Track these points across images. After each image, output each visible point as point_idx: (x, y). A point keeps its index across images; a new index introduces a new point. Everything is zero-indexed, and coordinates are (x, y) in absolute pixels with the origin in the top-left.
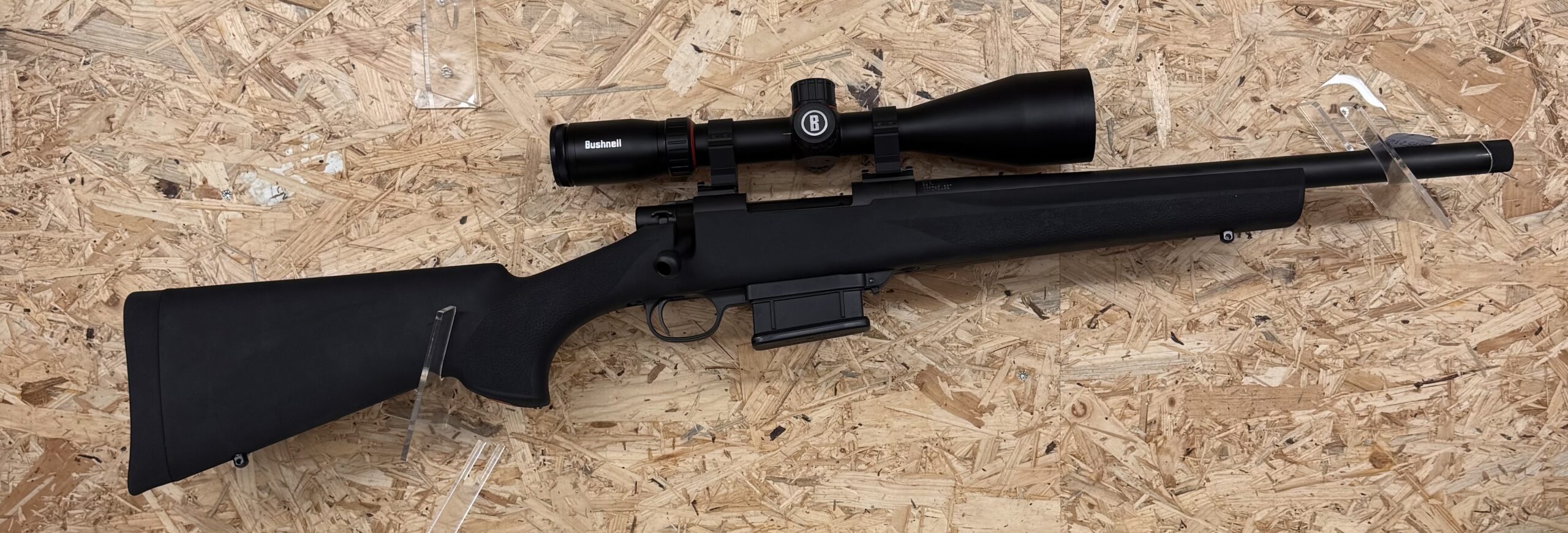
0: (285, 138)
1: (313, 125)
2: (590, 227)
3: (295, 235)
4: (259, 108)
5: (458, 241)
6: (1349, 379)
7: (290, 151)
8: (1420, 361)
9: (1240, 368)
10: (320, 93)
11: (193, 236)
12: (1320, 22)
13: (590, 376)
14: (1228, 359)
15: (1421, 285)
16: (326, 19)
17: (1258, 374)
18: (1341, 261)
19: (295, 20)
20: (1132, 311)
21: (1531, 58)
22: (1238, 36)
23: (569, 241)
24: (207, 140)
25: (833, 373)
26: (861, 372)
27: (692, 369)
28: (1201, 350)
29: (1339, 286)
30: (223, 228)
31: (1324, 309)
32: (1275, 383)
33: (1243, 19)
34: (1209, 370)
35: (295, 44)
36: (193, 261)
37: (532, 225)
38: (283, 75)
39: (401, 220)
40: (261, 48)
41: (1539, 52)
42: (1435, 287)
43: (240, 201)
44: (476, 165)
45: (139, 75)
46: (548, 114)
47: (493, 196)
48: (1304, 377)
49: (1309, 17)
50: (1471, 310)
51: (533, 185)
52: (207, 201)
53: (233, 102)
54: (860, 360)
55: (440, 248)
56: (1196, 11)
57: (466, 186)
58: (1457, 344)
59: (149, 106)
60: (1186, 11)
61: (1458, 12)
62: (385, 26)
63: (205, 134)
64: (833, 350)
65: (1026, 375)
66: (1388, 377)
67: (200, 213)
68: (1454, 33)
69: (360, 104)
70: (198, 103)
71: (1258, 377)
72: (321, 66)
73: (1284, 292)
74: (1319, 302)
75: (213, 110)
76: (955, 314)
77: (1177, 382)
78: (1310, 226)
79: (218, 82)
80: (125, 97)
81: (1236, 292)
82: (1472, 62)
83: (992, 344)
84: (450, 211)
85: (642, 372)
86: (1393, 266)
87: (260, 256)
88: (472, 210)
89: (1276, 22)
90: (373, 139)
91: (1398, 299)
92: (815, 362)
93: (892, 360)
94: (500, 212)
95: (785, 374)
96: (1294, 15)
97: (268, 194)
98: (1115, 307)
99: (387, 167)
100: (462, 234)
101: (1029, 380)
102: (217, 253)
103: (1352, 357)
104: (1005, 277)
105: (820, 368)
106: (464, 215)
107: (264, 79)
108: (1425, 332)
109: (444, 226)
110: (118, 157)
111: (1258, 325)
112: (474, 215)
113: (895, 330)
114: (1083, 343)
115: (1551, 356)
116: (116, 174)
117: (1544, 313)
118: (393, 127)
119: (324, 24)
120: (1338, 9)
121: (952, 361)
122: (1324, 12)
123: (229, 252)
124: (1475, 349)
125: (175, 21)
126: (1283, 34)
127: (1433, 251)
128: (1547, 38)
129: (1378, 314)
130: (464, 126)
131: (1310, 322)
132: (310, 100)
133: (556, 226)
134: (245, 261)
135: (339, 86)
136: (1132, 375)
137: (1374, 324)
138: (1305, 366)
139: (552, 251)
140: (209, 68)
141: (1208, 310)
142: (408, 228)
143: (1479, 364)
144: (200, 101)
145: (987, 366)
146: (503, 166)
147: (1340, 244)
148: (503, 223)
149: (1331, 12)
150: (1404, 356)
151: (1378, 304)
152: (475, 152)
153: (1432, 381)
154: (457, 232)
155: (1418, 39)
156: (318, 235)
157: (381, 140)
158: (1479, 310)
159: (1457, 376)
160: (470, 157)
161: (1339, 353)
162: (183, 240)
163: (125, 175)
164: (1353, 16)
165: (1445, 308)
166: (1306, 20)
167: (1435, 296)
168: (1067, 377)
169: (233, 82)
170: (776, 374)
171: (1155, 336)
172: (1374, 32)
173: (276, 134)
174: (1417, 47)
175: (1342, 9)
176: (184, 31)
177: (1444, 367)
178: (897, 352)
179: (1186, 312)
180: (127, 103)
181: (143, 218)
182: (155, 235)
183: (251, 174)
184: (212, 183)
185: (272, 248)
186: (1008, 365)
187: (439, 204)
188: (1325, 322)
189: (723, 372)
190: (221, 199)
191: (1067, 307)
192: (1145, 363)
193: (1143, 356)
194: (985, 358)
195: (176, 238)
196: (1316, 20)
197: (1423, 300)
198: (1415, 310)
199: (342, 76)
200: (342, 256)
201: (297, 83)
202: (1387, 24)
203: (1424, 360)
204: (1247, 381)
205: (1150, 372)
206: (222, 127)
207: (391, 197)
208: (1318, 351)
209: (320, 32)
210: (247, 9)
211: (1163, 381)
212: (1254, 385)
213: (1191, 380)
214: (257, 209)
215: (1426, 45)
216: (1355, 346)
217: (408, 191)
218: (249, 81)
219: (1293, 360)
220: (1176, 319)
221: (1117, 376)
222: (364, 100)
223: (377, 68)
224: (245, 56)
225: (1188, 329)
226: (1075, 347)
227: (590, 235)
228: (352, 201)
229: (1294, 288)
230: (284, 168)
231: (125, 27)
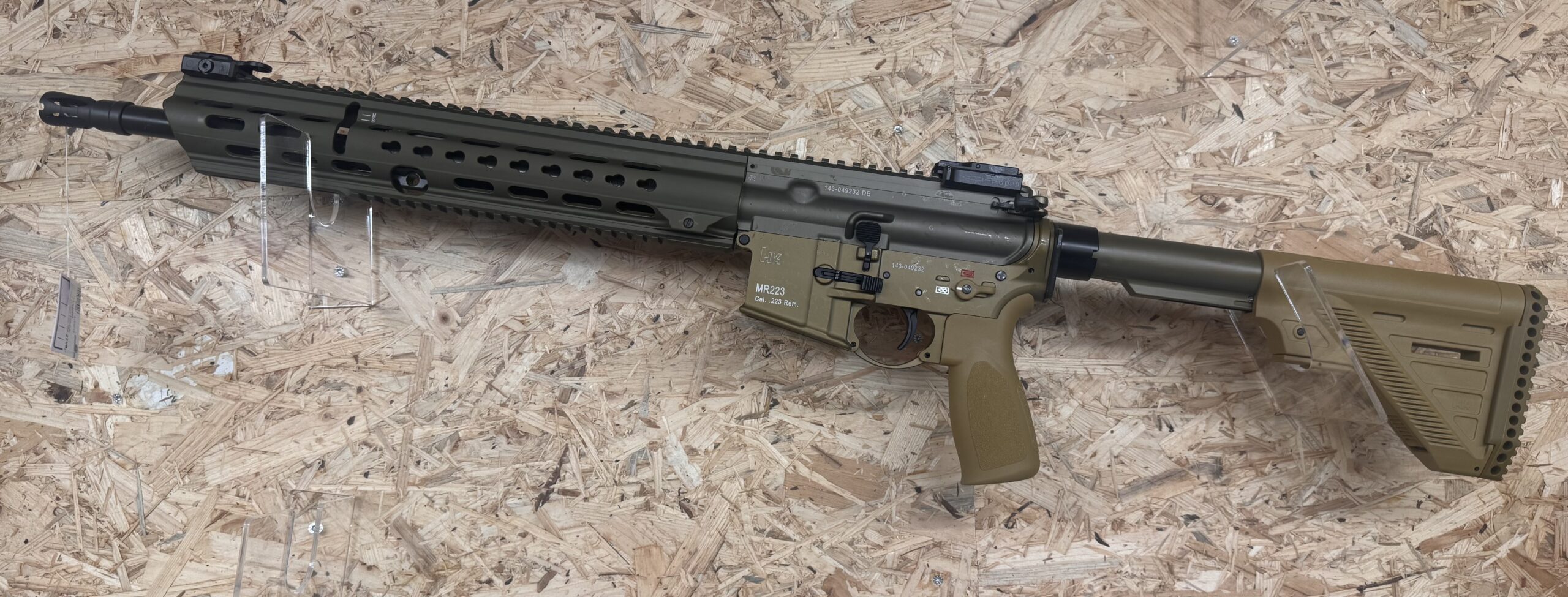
0: (178, 340)
1: (207, 327)
2: (482, 425)
3: (178, 439)
4: (155, 310)
5: (344, 442)
6: (1288, 583)
7: (183, 353)
8: (1360, 562)
9: (1171, 571)
10: (217, 295)
11: (81, 442)
12: (1227, 210)
13: (475, 586)
14: (1158, 562)
15: (1354, 481)
16: (227, 223)
17: (1191, 579)
18: (1270, 455)
19: (197, 224)
20: (1052, 509)
21: (1446, 244)
22: (1144, 225)
23: (459, 440)
24: (102, 343)
25: (735, 578)
26: (764, 576)
27: (585, 576)
28: (1129, 553)
29: (1268, 482)
30: (111, 432)
31: (1256, 507)
32: (1210, 588)
33: (1147, 208)
34: (1138, 574)
35: (195, 247)
36: (78, 467)
37: (422, 425)
38: (182, 278)
39: (288, 422)
40: (162, 252)
41: (1454, 238)
42: (1370, 483)
43: (130, 405)
44: (366, 364)
45: (41, 280)
46: (443, 311)
47: (383, 395)
48: (1240, 581)
49: (1216, 205)
50: (1409, 507)
51: (424, 383)
52: (99, 406)
53: (131, 305)
54: (764, 563)
55: (326, 450)
56: (1099, 201)
57: (356, 385)
58: (1399, 544)
59: (48, 311)
60: (1088, 201)
61: (1367, 199)
62: (287, 228)
63: (101, 338)
64: (734, 552)
65: (942, 580)
66: (1328, 581)
67: (89, 417)
68: (1365, 221)
69: (254, 305)
70: (96, 307)
71: (1192, 582)
72: (220, 268)
73: (1212, 489)
74: (1249, 499)
75: (110, 313)
76: (863, 512)
77: (1104, 588)
78: (1234, 419)
79: (118, 285)
80: (26, 302)
81: (1161, 488)
82: (1385, 249)
83: (904, 545)
84: (338, 412)
85: (531, 580)
86: (1325, 460)
87: (144, 461)
88: (361, 410)
89: (1182, 211)
90: (265, 340)
91: (1332, 496)
92: (716, 565)
93: (797, 564)
94: (389, 411)
95: (683, 580)
96: (1199, 204)
97: (157, 397)
98: (1033, 505)
99: (276, 368)
100: (349, 435)
101: (945, 585)
102: (103, 459)
103: (1289, 558)
104: (915, 473)
105: (721, 572)
106: (352, 415)
107: (162, 283)
108: (1363, 531)
109: (331, 427)
110: (13, 362)
111: (1187, 524)
112: (362, 416)
113: (799, 530)
114: (1001, 544)
115: (1499, 555)
116: (10, 379)
117: (1487, 509)
118: (285, 327)
119: (225, 228)
120: (1245, 198)
121: (861, 564)
122: (1230, 201)
123: (114, 457)
124: (1418, 549)
125: (81, 227)
126: (1189, 222)
127: (1364, 444)
128: (1461, 225)
129: (1312, 512)
130: (357, 325)
131: (1241, 521)
132: (206, 301)
133: (446, 424)
134: (129, 466)
135: (235, 288)
136: (1056, 579)
137: (1309, 523)
138: (1240, 569)
139: (441, 451)
140: (109, 272)
141: (1133, 508)
142: (294, 430)
143: (1423, 566)
144: (99, 305)
145: (898, 569)
146: (395, 365)
147: (1267, 438)
148: (391, 422)
149: (1239, 200)
150: (1344, 558)
151: (1311, 502)
152: (366, 351)
153: (1374, 585)
154: (344, 433)
155: (1328, 227)
156: (203, 439)
157: (273, 340)
158: (1418, 505)
159: (1401, 578)
160: (361, 356)
161: (1275, 555)
162: (70, 446)
163: (18, 380)
164: (1260, 204)
165: (1384, 505)
166: (1213, 208)
167: (1370, 493)
168: (986, 582)
169: (132, 286)
170: (675, 579)
171: (1077, 537)
172: (1283, 220)
173: (170, 336)
174: (1328, 235)
175: (1248, 197)
176: (87, 237)
177: (1387, 568)
178: (803, 554)
179: (1109, 511)
180: (27, 308)
181: (32, 424)
182: (42, 440)
183: (143, 377)
184: (103, 387)
185: (159, 452)
186: (921, 568)
187: (327, 404)
188: (1257, 521)
189: (618, 579)
190: (111, 403)
191: (982, 505)
192: (1069, 566)
193: (1067, 559)
194: (896, 560)
195: (64, 443)
196: (1223, 208)
197: (1360, 497)
198: (1352, 507)
199: (239, 277)
200: (226, 459)
201: (194, 285)
202: (1296, 212)
203: (1365, 561)
204: (1180, 586)
205: (1075, 577)
206: (117, 331)
207: (279, 398)
208: (1252, 553)
209: (219, 235)
210: (151, 215)
211: (1090, 587)
212: (1188, 591)
213: (1120, 587)
214: (146, 412)
215: (1337, 233)
216: (1291, 547)
217: (296, 392)
218: (148, 284)
219: (1227, 563)
220: (1099, 518)
221: (1039, 581)
222: (258, 302)
223: (277, 269)
224: (146, 259)
225: (1113, 529)
226: (992, 549)
227: (481, 433)
228: (240, 403)
229: (1223, 485)
230: (176, 370)
231: (32, 233)
